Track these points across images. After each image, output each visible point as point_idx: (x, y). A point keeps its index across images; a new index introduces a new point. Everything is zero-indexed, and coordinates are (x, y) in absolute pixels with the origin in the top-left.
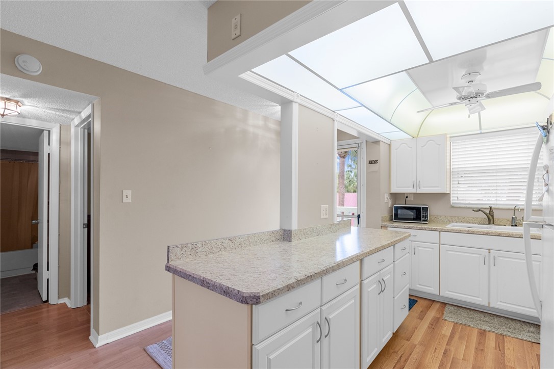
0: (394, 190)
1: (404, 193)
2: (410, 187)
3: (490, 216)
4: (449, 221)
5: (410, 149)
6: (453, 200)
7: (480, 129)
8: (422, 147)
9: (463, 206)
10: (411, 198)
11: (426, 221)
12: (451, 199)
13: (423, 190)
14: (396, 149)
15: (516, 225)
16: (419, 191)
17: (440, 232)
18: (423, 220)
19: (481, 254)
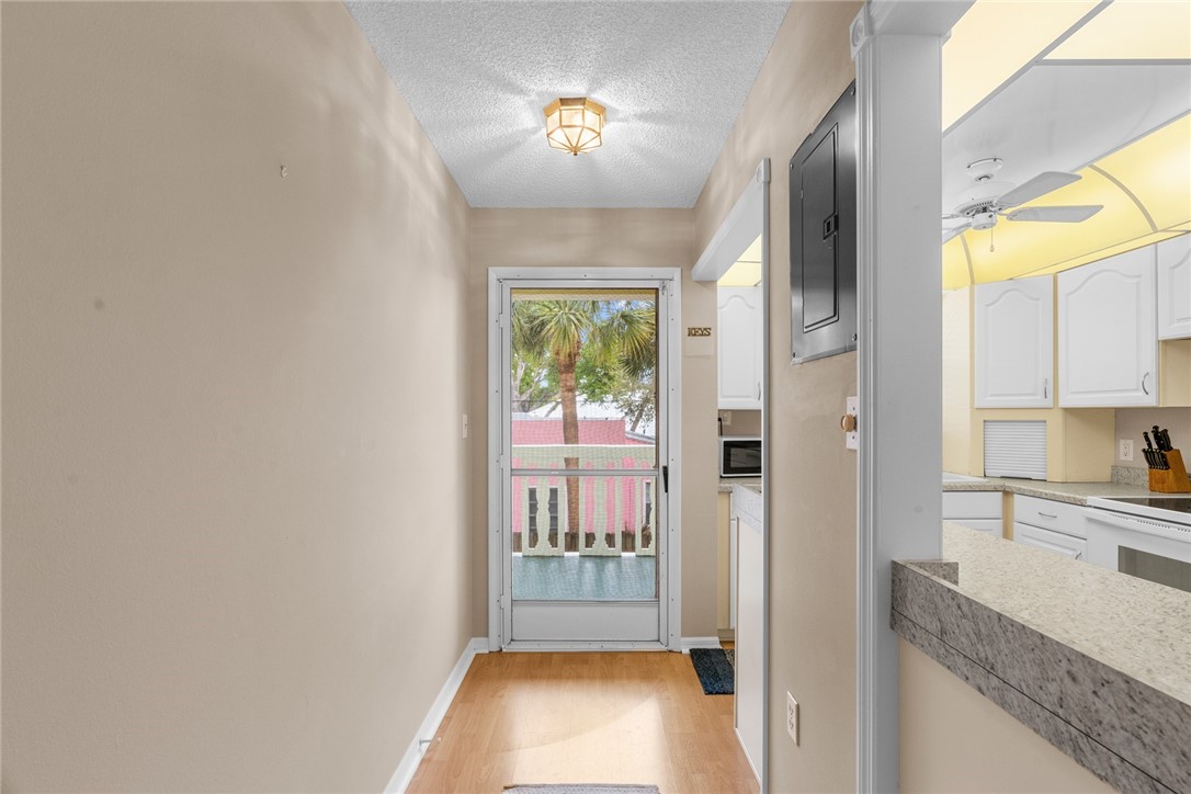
0: (719, 402)
2: (749, 397)
5: (750, 310)
10: (727, 422)
14: (721, 308)
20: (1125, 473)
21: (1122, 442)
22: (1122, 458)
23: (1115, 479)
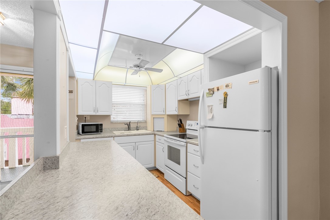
0: (80, 113)
1: (83, 115)
2: (91, 111)
3: (129, 126)
4: (111, 131)
5: (91, 86)
6: (112, 119)
7: (126, 83)
8: (99, 87)
9: (116, 122)
10: (88, 118)
11: (102, 132)
12: (111, 118)
13: (100, 113)
14: (82, 85)
15: (138, 130)
16: (97, 114)
17: (114, 137)
18: (100, 132)
19: (132, 146)
23: (177, 130)
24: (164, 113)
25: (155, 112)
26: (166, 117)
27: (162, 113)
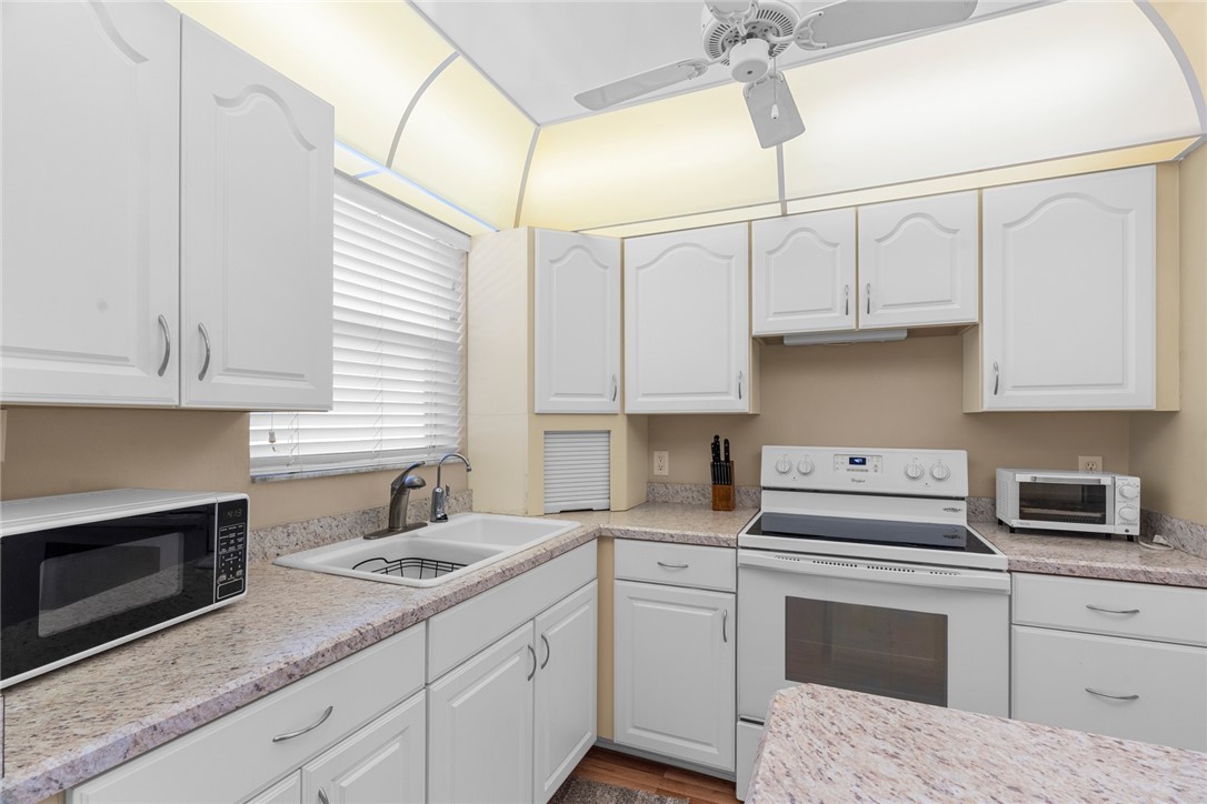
11: (239, 587)
12: (253, 440)
17: (427, 619)
18: (225, 590)
19: (521, 649)
20: (662, 490)
21: (656, 454)
22: (657, 472)
23: (651, 497)
24: (615, 407)
25: (556, 395)
26: (620, 430)
27: (605, 404)
